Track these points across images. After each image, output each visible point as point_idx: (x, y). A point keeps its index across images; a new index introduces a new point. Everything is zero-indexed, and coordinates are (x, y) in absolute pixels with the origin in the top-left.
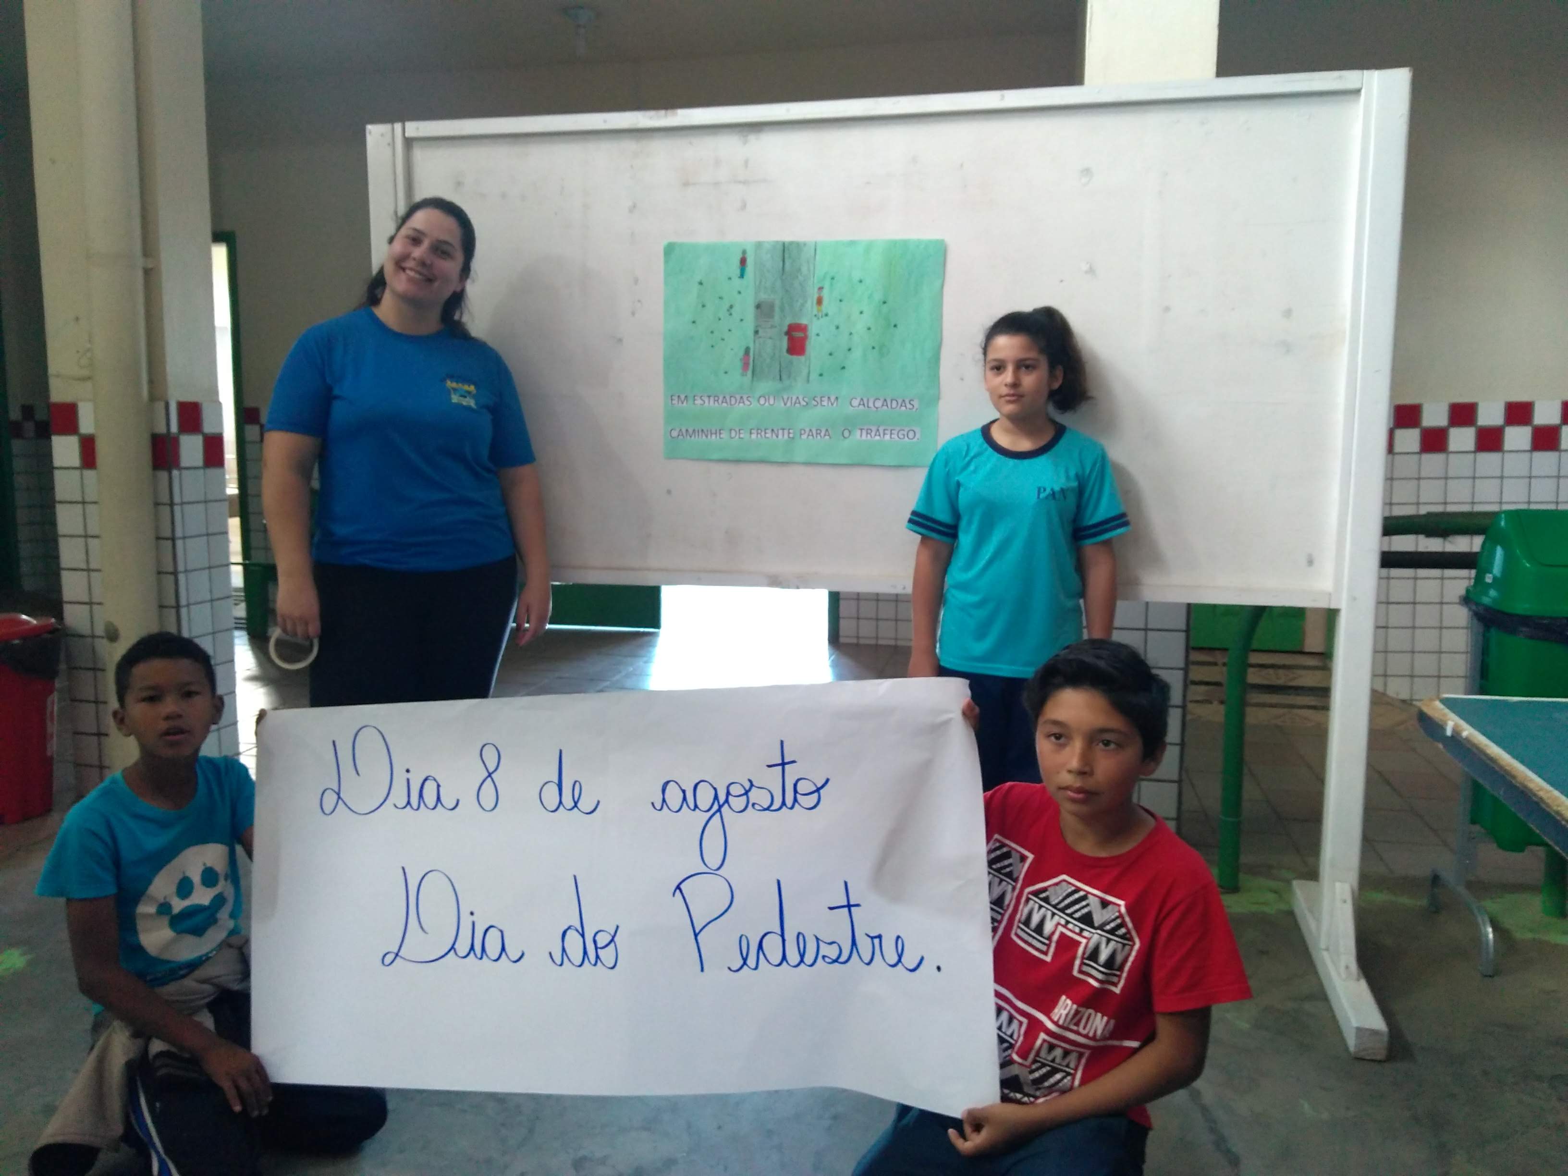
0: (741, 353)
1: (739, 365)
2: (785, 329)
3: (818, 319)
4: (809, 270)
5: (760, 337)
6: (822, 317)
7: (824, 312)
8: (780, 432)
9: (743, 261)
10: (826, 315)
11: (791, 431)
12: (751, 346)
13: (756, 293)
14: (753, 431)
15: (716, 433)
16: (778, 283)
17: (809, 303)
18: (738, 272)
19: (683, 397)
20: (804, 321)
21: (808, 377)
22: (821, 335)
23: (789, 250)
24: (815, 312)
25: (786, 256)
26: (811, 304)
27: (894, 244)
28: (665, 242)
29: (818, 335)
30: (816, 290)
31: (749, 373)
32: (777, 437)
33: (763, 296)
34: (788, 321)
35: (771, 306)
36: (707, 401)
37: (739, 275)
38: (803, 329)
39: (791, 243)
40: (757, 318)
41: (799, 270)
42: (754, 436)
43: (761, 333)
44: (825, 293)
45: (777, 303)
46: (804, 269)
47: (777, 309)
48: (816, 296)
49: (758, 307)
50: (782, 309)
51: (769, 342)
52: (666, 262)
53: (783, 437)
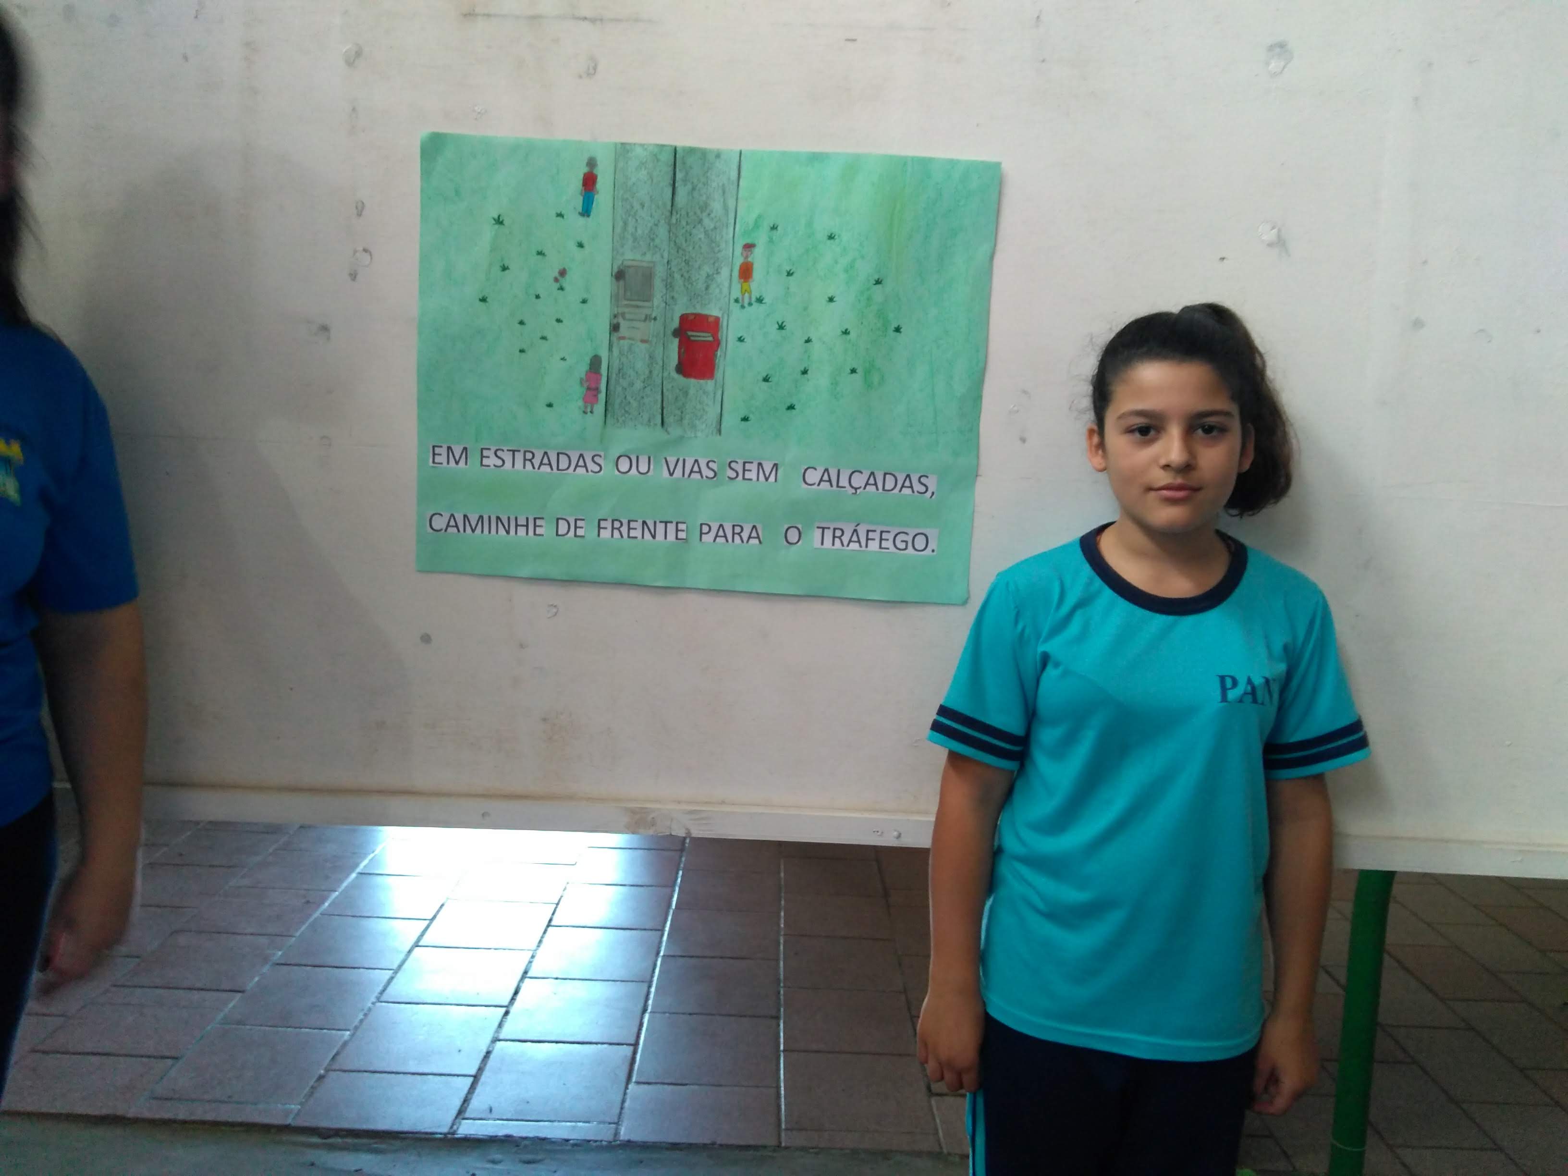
0: (583, 368)
1: (578, 391)
2: (676, 324)
3: (743, 307)
4: (726, 208)
5: (623, 338)
6: (750, 304)
7: (755, 295)
8: (660, 528)
9: (589, 182)
10: (760, 300)
11: (681, 526)
12: (604, 354)
13: (613, 249)
14: (603, 524)
15: (527, 526)
16: (662, 231)
17: (725, 272)
18: (579, 202)
19: (457, 451)
20: (713, 311)
21: (720, 422)
22: (748, 340)
23: (684, 163)
24: (736, 293)
25: (679, 176)
26: (727, 276)
27: (903, 163)
28: (424, 132)
29: (741, 340)
30: (739, 249)
31: (599, 408)
32: (654, 537)
33: (630, 256)
34: (681, 308)
35: (648, 276)
36: (508, 464)
37: (580, 209)
38: (712, 325)
39: (692, 151)
40: (615, 298)
41: (704, 207)
42: (606, 534)
43: (624, 331)
44: (758, 258)
45: (660, 272)
46: (716, 206)
47: (658, 284)
48: (739, 261)
49: (619, 275)
50: (669, 285)
51: (641, 349)
52: (426, 173)
53: (664, 538)
